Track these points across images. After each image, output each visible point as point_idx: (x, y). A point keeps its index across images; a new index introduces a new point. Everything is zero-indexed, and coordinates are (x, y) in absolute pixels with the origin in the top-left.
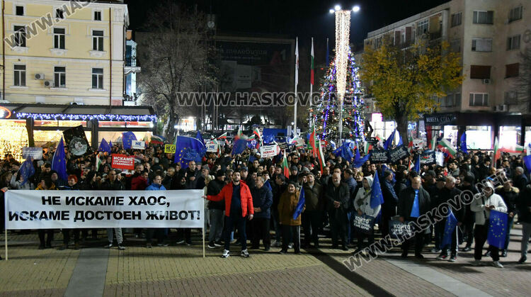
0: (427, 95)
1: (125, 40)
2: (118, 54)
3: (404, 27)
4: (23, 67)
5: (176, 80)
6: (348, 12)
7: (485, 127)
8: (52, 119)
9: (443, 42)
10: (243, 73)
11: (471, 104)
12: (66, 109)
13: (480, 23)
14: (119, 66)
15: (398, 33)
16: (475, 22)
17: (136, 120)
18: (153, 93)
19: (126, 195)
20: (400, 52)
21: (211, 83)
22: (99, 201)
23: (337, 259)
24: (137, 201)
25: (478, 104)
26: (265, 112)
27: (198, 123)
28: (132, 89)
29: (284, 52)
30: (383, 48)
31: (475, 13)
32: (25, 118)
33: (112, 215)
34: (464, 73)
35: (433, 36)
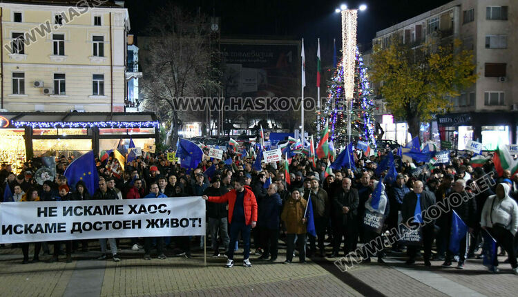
0: (440, 94)
1: (126, 45)
2: (119, 59)
3: (414, 26)
4: (22, 75)
5: (179, 86)
6: (355, 12)
7: (502, 127)
8: (51, 127)
9: (455, 40)
10: (249, 77)
11: (486, 104)
12: (66, 117)
13: (493, 19)
14: (120, 71)
15: (408, 32)
16: (488, 18)
17: (137, 127)
18: (155, 99)
19: (126, 204)
20: (410, 51)
21: (216, 87)
22: (98, 210)
24: (137, 209)
25: (494, 103)
26: (272, 116)
27: (203, 129)
28: (135, 95)
29: (290, 53)
30: (392, 47)
31: (488, 9)
32: (24, 126)
33: (110, 225)
34: (478, 71)
35: (445, 33)
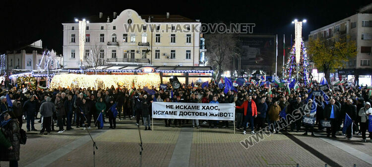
0: (340, 60)
1: (200, 38)
2: (197, 44)
3: (328, 29)
4: (159, 51)
5: (222, 55)
6: (301, 23)
7: (368, 76)
8: (170, 72)
9: (347, 36)
10: (253, 52)
11: (361, 65)
12: (175, 68)
13: (365, 26)
14: (197, 49)
15: (325, 32)
16: (363, 26)
17: (204, 72)
18: (211, 61)
19: (201, 105)
20: (326, 41)
21: (238, 56)
22: (189, 108)
23: (296, 137)
24: (205, 108)
25: (365, 65)
26: (262, 69)
27: (232, 74)
28: (203, 59)
29: (270, 41)
30: (318, 39)
31: (363, 22)
32: (160, 72)
33: (194, 114)
34: (358, 50)
35: (342, 33)
